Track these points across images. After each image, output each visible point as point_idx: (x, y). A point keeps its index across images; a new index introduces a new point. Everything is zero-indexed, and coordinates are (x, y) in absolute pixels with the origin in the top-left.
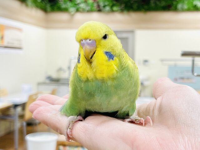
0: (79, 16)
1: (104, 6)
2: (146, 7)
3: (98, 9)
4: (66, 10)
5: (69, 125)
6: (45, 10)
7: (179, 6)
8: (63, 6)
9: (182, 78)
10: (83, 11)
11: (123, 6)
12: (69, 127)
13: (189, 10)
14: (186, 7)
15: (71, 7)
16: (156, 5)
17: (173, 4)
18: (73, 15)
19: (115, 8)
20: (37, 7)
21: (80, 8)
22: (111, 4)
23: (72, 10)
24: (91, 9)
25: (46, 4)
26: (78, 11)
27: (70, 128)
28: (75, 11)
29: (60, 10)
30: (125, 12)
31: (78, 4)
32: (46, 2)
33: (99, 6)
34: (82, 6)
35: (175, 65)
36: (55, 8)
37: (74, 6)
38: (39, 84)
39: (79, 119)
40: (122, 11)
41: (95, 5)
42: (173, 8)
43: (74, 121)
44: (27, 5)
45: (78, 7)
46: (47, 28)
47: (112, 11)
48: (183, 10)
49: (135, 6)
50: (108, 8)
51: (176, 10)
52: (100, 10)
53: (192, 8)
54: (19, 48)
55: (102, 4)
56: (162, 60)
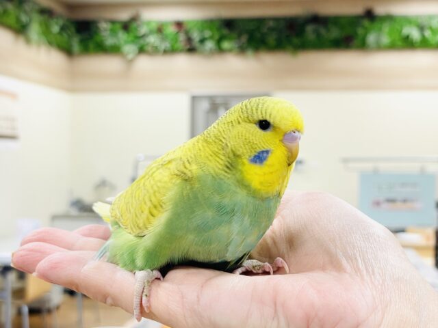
0: (145, 64)
1: (202, 41)
2: (296, 40)
3: (188, 47)
4: (115, 50)
5: (144, 289)
6: (68, 52)
7: (371, 38)
8: (109, 41)
9: (391, 201)
10: (155, 51)
11: (244, 38)
12: (144, 294)
13: (392, 47)
14: (386, 40)
15: (127, 42)
16: (318, 35)
17: (356, 33)
18: (131, 62)
19: (226, 45)
20: (50, 43)
21: (148, 44)
22: (217, 36)
23: (130, 49)
24: (172, 46)
25: (70, 37)
26: (142, 51)
27: (146, 295)
28: (137, 52)
29: (102, 49)
30: (250, 53)
31: (143, 36)
32: (69, 32)
33: (189, 40)
34: (153, 40)
35: (376, 172)
36: (91, 45)
37: (133, 42)
38: (55, 218)
39: (156, 277)
40: (242, 50)
41: (182, 37)
42: (356, 42)
43: (150, 280)
44: (28, 41)
45: (142, 42)
46: (72, 90)
47: (220, 50)
48: (380, 48)
49: (272, 39)
50: (210, 45)
51: (363, 46)
52: (191, 50)
53: (399, 43)
54: (12, 138)
55: (196, 36)
56: (346, 161)
